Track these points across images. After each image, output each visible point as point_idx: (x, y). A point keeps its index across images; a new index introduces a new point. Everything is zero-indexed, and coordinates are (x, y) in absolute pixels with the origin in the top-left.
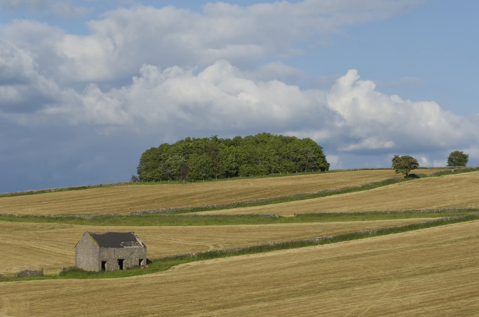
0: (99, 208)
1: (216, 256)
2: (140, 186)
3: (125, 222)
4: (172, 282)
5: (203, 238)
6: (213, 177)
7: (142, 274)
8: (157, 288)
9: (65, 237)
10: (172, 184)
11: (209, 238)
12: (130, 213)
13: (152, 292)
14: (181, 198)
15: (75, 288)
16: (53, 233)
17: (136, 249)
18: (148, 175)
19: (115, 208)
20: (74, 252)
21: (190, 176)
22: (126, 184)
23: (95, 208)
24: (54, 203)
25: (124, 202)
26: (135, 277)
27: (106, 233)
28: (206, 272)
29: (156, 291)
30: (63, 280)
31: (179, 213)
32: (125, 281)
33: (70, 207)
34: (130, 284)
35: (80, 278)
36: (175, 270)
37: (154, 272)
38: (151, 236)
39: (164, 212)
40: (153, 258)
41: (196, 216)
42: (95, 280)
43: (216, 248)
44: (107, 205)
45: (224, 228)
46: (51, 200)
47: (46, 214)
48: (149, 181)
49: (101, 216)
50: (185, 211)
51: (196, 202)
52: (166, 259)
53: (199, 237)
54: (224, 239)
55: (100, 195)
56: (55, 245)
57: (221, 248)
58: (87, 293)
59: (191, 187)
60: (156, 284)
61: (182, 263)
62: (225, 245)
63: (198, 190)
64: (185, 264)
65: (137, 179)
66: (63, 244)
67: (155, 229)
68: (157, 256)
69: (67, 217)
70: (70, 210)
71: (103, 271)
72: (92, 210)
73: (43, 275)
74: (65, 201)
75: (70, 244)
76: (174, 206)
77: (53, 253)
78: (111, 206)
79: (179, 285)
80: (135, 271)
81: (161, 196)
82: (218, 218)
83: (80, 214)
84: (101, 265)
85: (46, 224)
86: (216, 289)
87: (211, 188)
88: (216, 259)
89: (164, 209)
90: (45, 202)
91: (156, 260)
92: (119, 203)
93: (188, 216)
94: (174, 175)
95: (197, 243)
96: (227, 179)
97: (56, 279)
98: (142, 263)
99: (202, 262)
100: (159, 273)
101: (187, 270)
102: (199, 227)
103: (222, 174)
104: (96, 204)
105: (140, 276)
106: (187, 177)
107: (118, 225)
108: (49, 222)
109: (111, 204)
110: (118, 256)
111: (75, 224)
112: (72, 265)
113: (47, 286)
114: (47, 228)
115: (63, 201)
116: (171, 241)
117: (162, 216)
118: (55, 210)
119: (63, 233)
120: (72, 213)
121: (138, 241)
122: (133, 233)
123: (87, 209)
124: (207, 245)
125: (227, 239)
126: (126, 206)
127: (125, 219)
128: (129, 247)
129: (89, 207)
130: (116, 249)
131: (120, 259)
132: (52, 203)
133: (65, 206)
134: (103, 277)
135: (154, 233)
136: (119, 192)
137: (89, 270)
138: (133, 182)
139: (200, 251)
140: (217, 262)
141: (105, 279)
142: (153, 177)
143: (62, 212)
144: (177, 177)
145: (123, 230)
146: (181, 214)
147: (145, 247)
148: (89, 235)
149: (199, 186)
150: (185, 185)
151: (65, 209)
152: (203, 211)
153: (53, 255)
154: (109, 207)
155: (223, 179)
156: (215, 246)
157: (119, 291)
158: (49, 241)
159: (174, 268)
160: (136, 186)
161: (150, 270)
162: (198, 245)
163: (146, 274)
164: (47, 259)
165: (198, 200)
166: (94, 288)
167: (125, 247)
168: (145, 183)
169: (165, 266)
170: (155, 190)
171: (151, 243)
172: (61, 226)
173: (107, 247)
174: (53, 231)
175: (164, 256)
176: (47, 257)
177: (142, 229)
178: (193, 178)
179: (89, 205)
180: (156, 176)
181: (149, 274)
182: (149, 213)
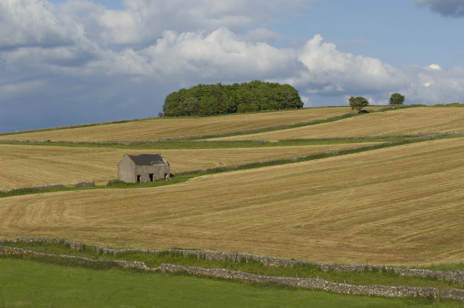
0: (135, 137)
1: (221, 171)
2: (165, 120)
3: (154, 147)
4: (189, 191)
5: (211, 158)
6: (218, 113)
7: (167, 185)
8: (178, 195)
9: (110, 158)
10: (188, 118)
11: (215, 158)
12: (157, 140)
13: (174, 198)
14: (195, 129)
15: (118, 195)
16: (102, 155)
17: (162, 166)
18: (171, 112)
19: (147, 136)
20: (117, 169)
21: (201, 112)
22: (155, 118)
23: (132, 136)
24: (102, 133)
25: (153, 132)
26: (162, 187)
27: (140, 155)
28: (214, 182)
29: (177, 197)
30: (109, 190)
31: (193, 139)
32: (154, 190)
33: (114, 136)
34: (158, 192)
35: (122, 188)
36: (191, 182)
37: (176, 183)
38: (173, 157)
39: (183, 139)
40: (175, 173)
41: (206, 142)
42: (132, 189)
43: (221, 166)
44: (141, 134)
45: (227, 150)
46: (100, 131)
47: (96, 141)
48: (171, 116)
49: (137, 142)
50: (198, 139)
51: (206, 132)
52: (183, 174)
53: (208, 157)
54: (227, 159)
55: (136, 127)
56: (103, 164)
57: (225, 165)
58: (127, 198)
59: (202, 120)
60: (177, 192)
61: (196, 176)
62: (227, 163)
63: (207, 123)
64: (199, 177)
65: (163, 115)
66: (109, 163)
67: (176, 152)
68: (178, 172)
69: (112, 143)
70: (114, 138)
71: (139, 182)
72: (130, 138)
73: (94, 186)
74: (110, 132)
75: (114, 163)
76: (190, 134)
77: (102, 170)
78: (144, 135)
79: (194, 193)
80: (161, 182)
81: (181, 127)
82: (222, 143)
83: (121, 141)
84: (137, 178)
85: (96, 148)
86: (221, 195)
87: (217, 122)
88: (221, 173)
89: (182, 137)
90: (96, 132)
91: (177, 175)
92: (149, 133)
93: (200, 142)
94: (189, 112)
95: (207, 162)
96: (228, 114)
97: (104, 188)
98: (167, 177)
99: (211, 175)
100: (179, 184)
101: (200, 181)
102: (208, 150)
103: (225, 111)
104: (133, 133)
105: (165, 186)
106: (199, 113)
107: (149, 149)
108: (99, 147)
109: (143, 133)
110: (149, 171)
111: (118, 148)
112: (116, 179)
113: (98, 194)
114: (97, 151)
115: (109, 132)
116: (188, 160)
117: (181, 142)
118: (103, 138)
119: (109, 155)
120: (116, 140)
121: (164, 160)
122: (160, 154)
123: (127, 138)
124: (214, 163)
125: (229, 159)
126: (154, 134)
127: (154, 144)
128: (157, 165)
129: (128, 136)
130: (147, 166)
131: (150, 173)
132: (101, 133)
133: (110, 135)
134: (138, 187)
135: (175, 154)
136: (149, 125)
137: (128, 182)
138: (160, 117)
139: (209, 168)
140: (222, 175)
141: (140, 188)
142: (174, 113)
143: (108, 139)
144: (192, 114)
145: (153, 152)
146: (195, 141)
147: (169, 165)
148: (128, 157)
149: (208, 120)
150: (198, 119)
151: (110, 137)
152: (211, 138)
153: (102, 171)
154: (142, 136)
155: (226, 115)
156: (220, 164)
157: (150, 197)
158: (98, 161)
159: (190, 180)
160: (162, 120)
161: (172, 182)
162: (208, 163)
163: (169, 184)
164: (98, 174)
165: (207, 130)
166: (132, 195)
167: (154, 165)
168: (169, 118)
169: (184, 178)
170: (176, 123)
171: (173, 162)
172: (108, 150)
173: (141, 165)
174: (102, 153)
175: (183, 171)
176: (97, 173)
177: (167, 152)
178: (204, 114)
179: (128, 134)
180: (177, 113)
181: (172, 185)
182: (172, 140)
